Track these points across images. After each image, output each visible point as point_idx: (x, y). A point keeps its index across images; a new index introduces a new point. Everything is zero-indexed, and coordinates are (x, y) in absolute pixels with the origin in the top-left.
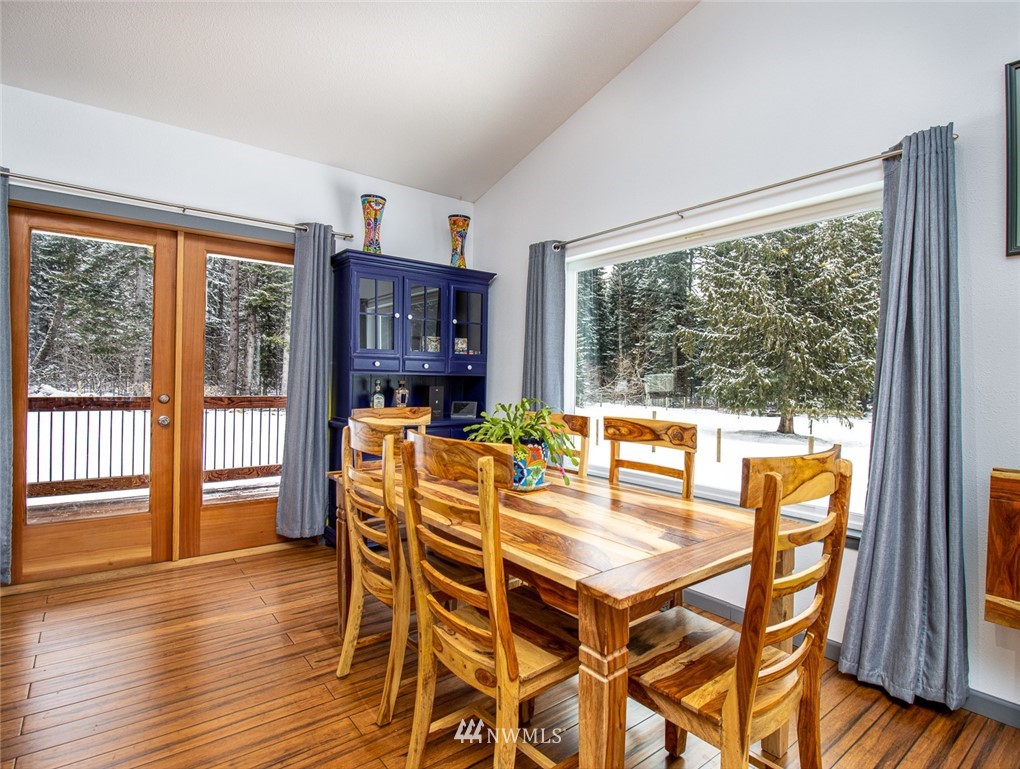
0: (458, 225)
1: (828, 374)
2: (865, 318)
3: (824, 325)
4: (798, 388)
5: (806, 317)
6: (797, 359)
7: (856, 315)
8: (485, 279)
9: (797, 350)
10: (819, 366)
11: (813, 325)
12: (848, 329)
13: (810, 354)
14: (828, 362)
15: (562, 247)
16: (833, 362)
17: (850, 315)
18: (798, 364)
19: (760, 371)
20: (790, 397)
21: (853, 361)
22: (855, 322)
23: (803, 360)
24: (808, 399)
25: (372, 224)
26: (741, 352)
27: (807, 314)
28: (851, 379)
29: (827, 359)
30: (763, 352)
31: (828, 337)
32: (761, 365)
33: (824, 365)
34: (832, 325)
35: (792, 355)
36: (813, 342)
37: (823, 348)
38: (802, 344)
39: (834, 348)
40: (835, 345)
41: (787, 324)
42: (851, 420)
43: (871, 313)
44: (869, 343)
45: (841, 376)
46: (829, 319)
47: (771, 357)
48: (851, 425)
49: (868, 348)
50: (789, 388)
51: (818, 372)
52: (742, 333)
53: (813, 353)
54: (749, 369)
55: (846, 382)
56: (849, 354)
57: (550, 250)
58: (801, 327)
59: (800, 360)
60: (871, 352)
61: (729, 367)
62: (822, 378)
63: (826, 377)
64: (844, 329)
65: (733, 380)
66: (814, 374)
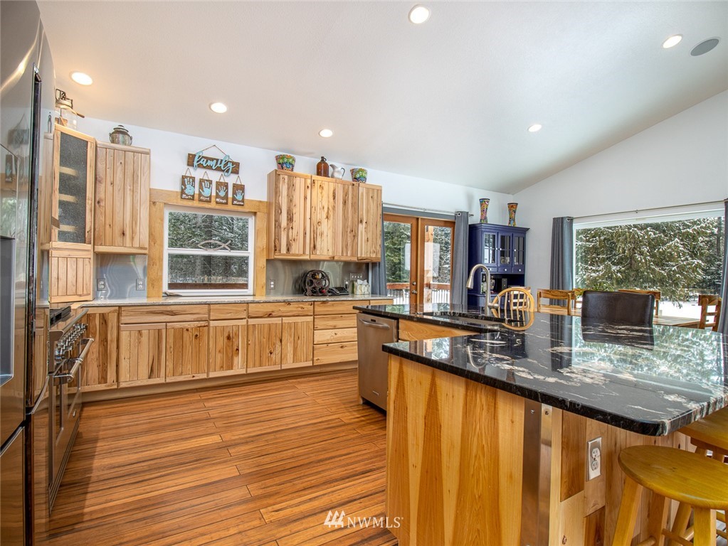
0: (512, 207)
1: (664, 270)
2: (691, 231)
3: (661, 236)
4: (641, 280)
5: (648, 231)
6: (641, 259)
7: (684, 229)
8: (524, 231)
9: (641, 253)
10: (657, 265)
11: (653, 236)
12: (679, 239)
13: (651, 256)
14: (664, 262)
15: (571, 220)
16: (667, 261)
17: (680, 229)
18: (642, 264)
19: (614, 268)
20: (636, 286)
21: (682, 261)
22: (683, 234)
23: (646, 260)
24: (649, 287)
25: (484, 211)
26: (598, 255)
27: (648, 229)
28: (682, 274)
29: (662, 260)
30: (615, 255)
31: (664, 244)
32: (614, 264)
33: (660, 263)
34: (666, 236)
35: (638, 257)
36: (653, 248)
37: (660, 252)
38: (645, 249)
39: (668, 252)
40: (670, 250)
41: (634, 236)
42: (681, 303)
43: (695, 227)
44: (694, 248)
45: (673, 271)
46: (664, 231)
47: (622, 258)
48: (680, 306)
49: (693, 252)
50: (635, 280)
51: (657, 269)
52: (600, 242)
53: (653, 256)
54: (606, 266)
55: (677, 275)
56: (679, 257)
57: (566, 221)
58: (643, 238)
59: (643, 261)
60: (695, 255)
61: (590, 265)
62: (660, 273)
63: (663, 272)
64: (677, 239)
65: (593, 274)
66: (653, 270)
